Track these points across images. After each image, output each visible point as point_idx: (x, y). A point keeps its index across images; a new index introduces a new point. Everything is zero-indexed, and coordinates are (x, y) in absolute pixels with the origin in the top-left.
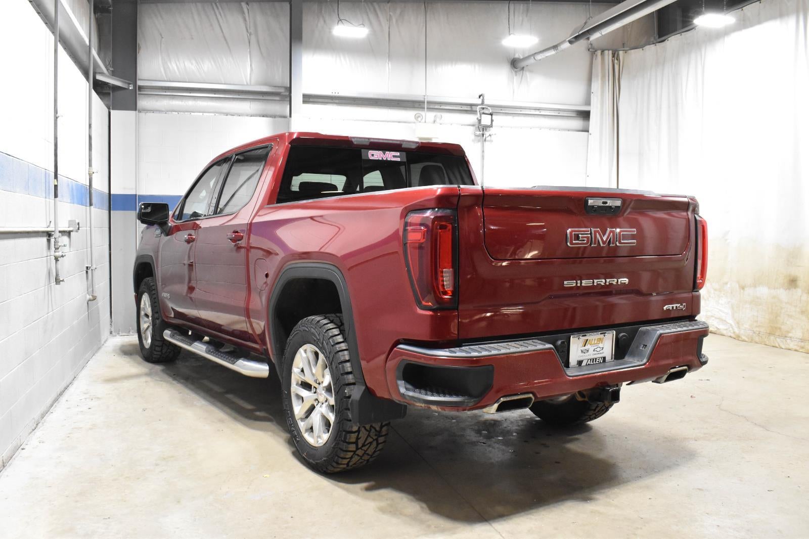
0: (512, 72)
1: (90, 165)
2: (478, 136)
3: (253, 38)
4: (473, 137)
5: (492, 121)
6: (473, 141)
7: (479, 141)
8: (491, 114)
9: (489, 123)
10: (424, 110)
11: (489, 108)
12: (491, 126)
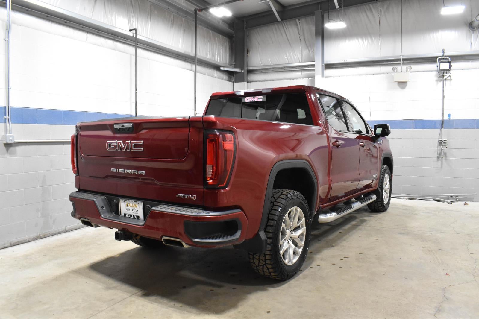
0: (470, 32)
1: (195, 110)
2: (439, 77)
3: (302, 38)
4: (437, 78)
5: (450, 66)
6: (437, 81)
7: (441, 81)
8: (450, 62)
9: (448, 68)
10: (401, 65)
11: (448, 58)
12: (450, 70)
